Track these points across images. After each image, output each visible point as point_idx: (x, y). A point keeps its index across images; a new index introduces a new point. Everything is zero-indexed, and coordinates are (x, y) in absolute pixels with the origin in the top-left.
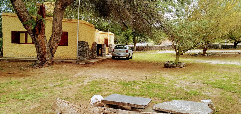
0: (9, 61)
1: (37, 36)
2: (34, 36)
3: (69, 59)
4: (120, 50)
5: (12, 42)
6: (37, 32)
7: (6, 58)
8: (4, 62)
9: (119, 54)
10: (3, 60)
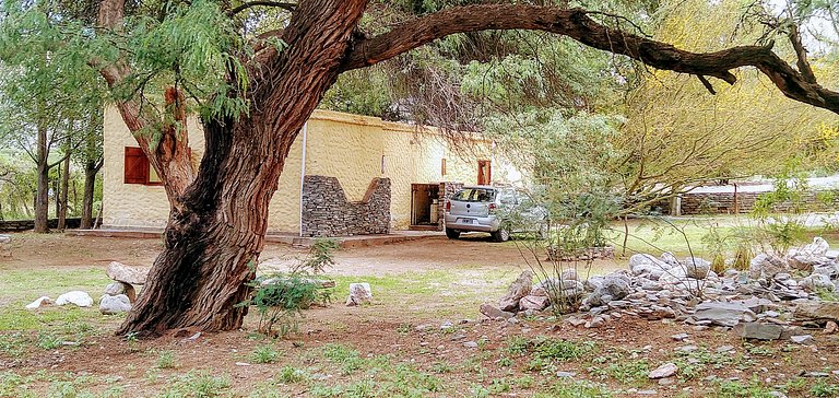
0: (115, 236)
1: (167, 166)
2: (161, 165)
3: (278, 233)
4: (468, 206)
5: (127, 181)
6: (168, 155)
7: (110, 227)
8: (104, 240)
9: (466, 220)
10: (101, 235)
